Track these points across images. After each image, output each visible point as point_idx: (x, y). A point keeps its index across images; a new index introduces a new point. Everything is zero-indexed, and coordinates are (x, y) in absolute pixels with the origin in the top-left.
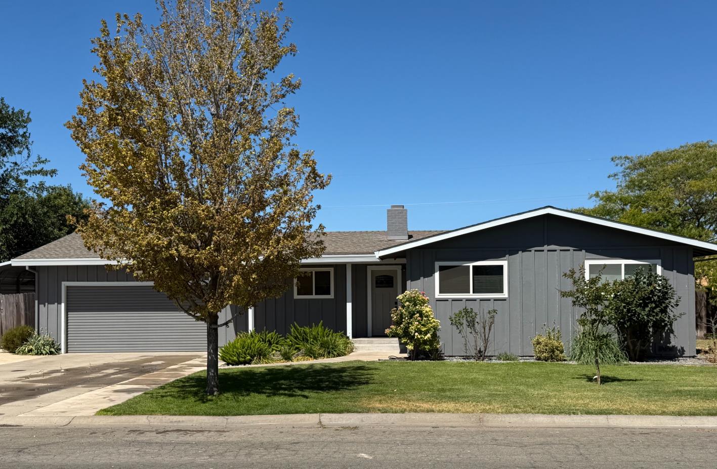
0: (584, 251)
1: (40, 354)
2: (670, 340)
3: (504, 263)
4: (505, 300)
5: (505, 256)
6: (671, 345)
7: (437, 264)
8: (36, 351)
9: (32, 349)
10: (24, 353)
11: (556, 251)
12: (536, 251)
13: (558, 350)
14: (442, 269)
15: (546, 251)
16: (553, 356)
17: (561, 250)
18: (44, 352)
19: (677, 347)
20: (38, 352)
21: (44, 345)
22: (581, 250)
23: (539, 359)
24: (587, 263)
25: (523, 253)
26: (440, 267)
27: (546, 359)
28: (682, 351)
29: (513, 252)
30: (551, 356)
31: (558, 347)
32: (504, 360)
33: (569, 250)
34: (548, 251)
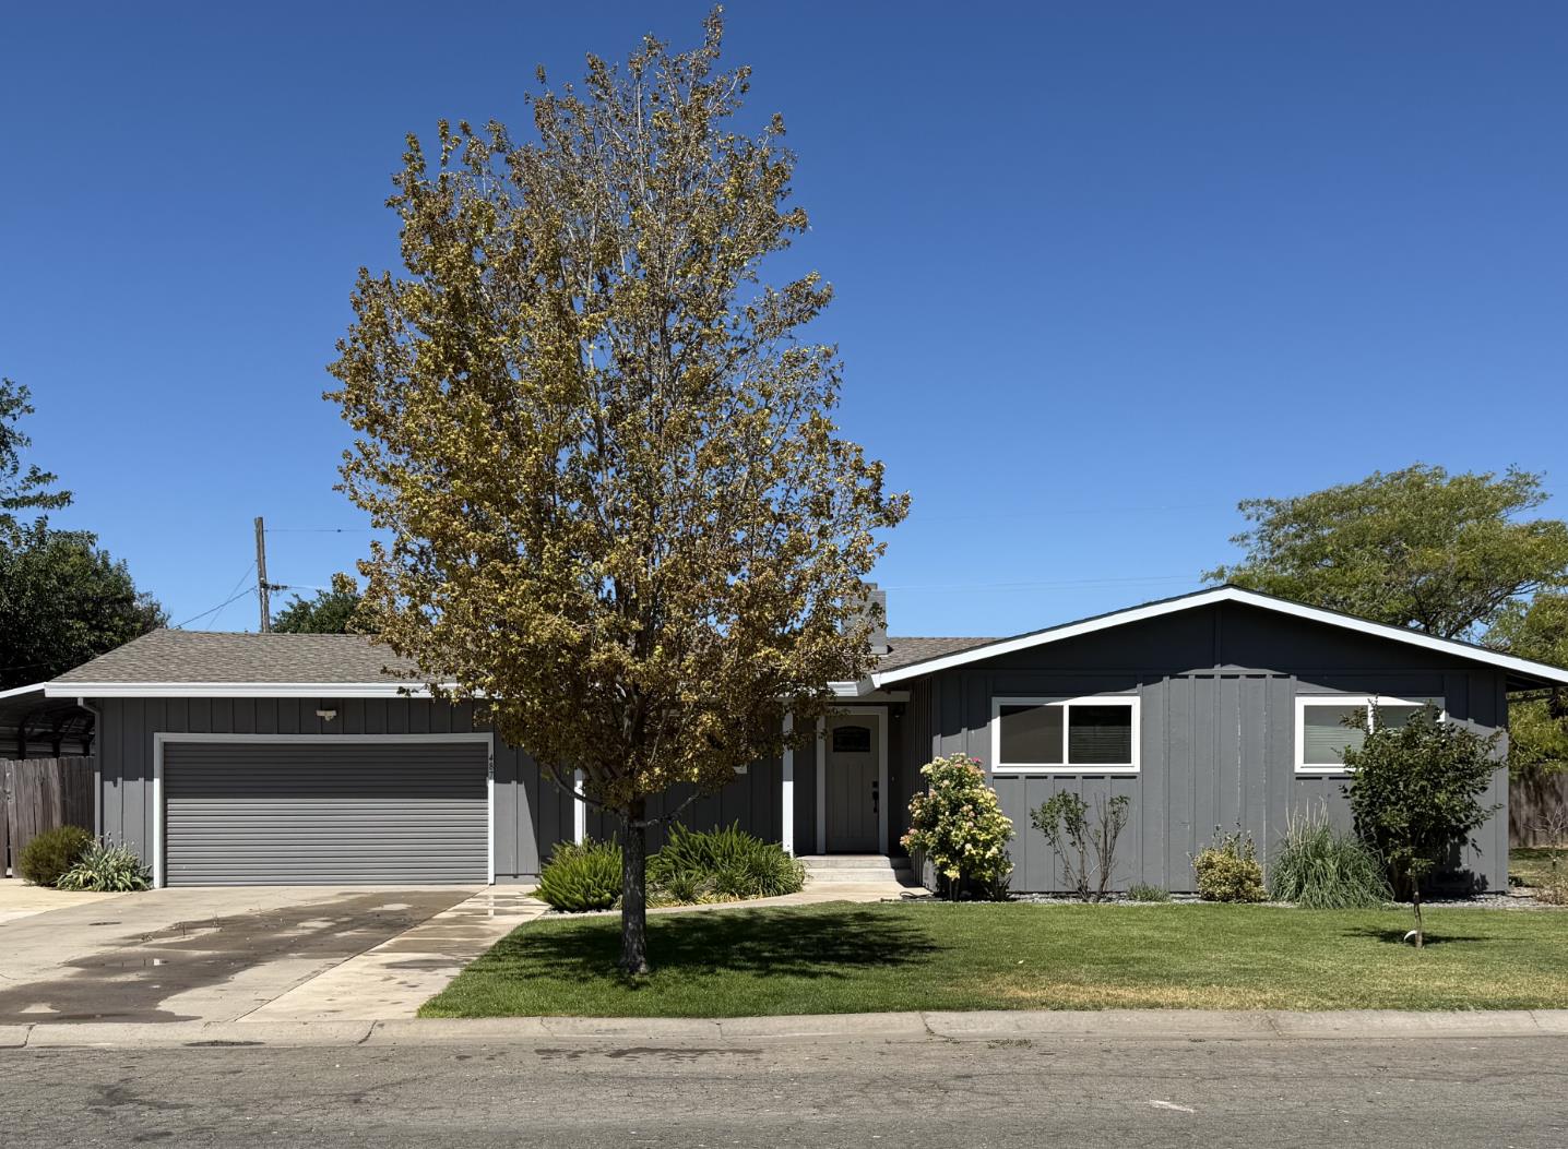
0: (1293, 678)
1: (112, 890)
2: (1460, 858)
3: (1133, 701)
4: (1134, 777)
5: (1135, 687)
6: (1461, 869)
7: (997, 703)
8: (102, 882)
9: (92, 877)
10: (75, 886)
11: (1237, 677)
12: (1197, 677)
13: (1250, 880)
14: (1005, 712)
15: (1217, 678)
16: (1242, 892)
17: (1248, 676)
18: (120, 885)
19: (1473, 874)
20: (107, 884)
21: (118, 870)
22: (1288, 676)
23: (1210, 897)
24: (1301, 703)
25: (1173, 680)
26: (1002, 707)
27: (1226, 898)
28: (1484, 882)
29: (1151, 678)
30: (1237, 891)
31: (1249, 873)
32: (1142, 900)
33: (1264, 676)
34: (1223, 677)
